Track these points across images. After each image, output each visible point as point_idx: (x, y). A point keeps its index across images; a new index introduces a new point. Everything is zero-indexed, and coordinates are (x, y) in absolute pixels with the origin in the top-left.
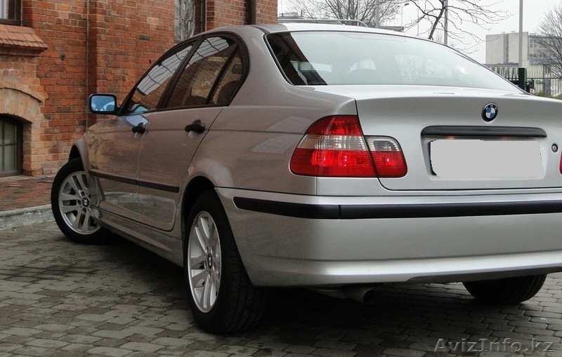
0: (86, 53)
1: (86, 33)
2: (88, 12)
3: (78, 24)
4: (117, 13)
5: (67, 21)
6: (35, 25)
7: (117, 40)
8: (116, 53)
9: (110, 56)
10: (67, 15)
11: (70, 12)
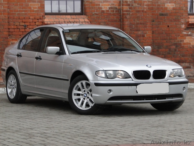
0: (121, 25)
1: (121, 15)
2: (121, 5)
3: (115, 12)
4: (138, 4)
5: (108, 11)
6: (88, 14)
7: (138, 17)
8: (138, 24)
9: (133, 25)
10: (108, 8)
11: (110, 6)
